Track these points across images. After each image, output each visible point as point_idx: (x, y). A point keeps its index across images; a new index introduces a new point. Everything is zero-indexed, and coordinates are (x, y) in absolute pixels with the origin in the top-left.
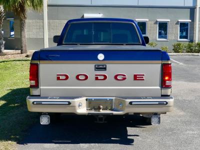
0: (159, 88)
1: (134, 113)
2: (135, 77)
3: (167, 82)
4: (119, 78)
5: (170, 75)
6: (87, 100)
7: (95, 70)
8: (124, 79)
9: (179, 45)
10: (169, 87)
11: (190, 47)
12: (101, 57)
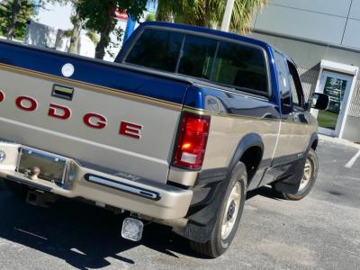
0: (166, 163)
1: (106, 205)
2: (123, 128)
3: (185, 154)
4: (92, 121)
6: (19, 149)
7: (52, 95)
8: (102, 126)
12: (68, 70)
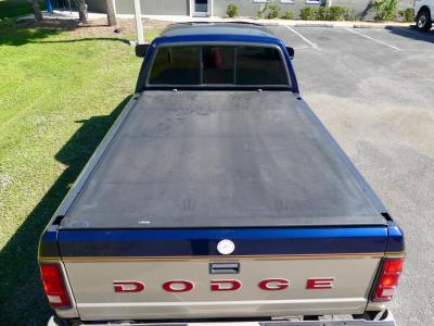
0: (364, 300)
5: (394, 279)
7: (211, 273)
8: (283, 287)
9: (308, 9)
10: (385, 299)
11: (321, 12)
12: (226, 247)
